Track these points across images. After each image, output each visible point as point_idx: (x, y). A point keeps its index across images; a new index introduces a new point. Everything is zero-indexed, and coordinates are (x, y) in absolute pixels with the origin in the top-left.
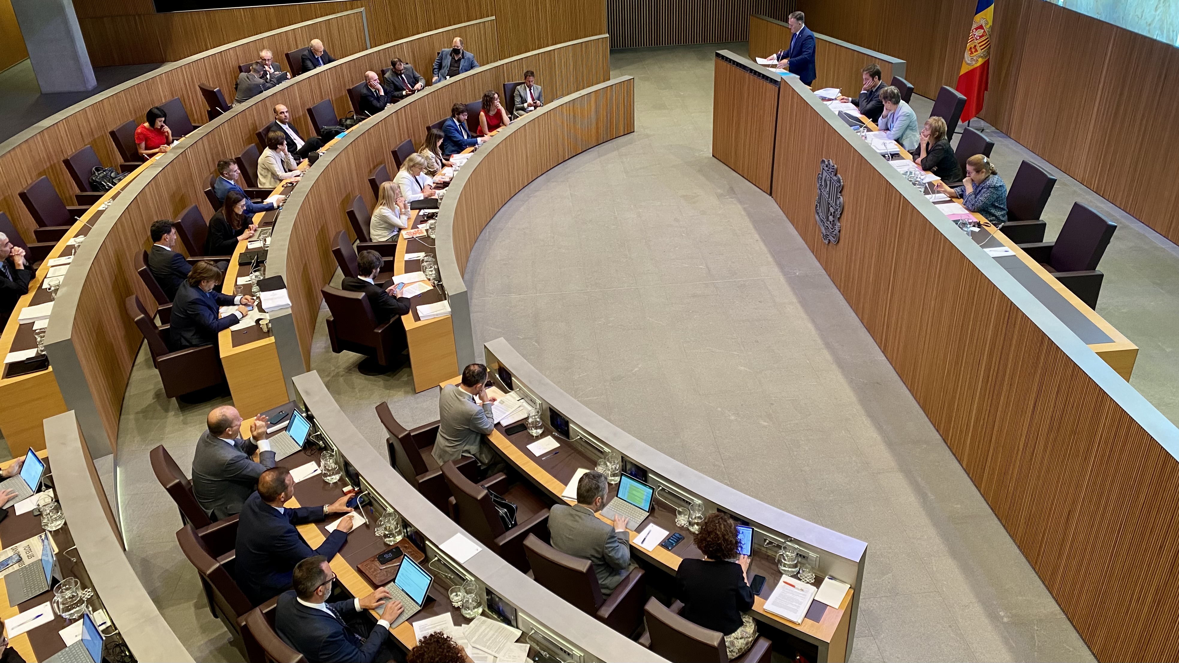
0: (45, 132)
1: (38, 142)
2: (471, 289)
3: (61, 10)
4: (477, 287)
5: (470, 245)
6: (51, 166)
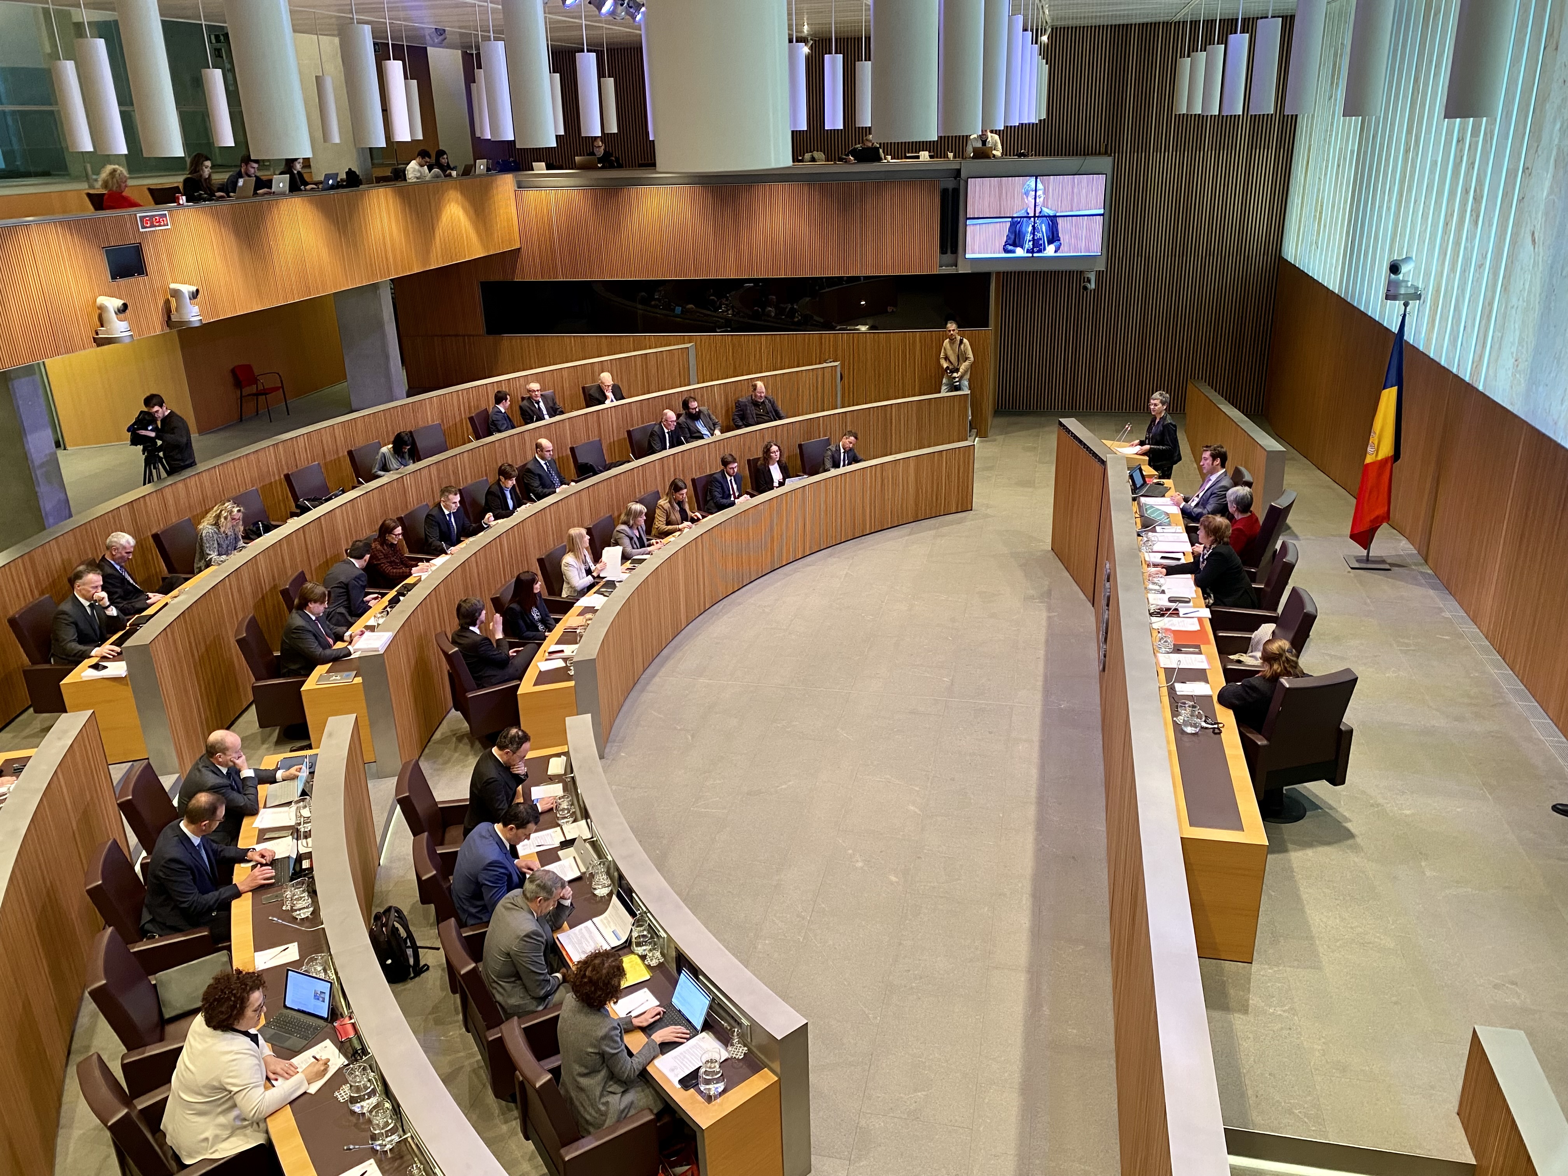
0: (280, 446)
1: (270, 454)
2: (662, 665)
3: (380, 325)
4: (670, 664)
5: (687, 617)
6: (280, 480)
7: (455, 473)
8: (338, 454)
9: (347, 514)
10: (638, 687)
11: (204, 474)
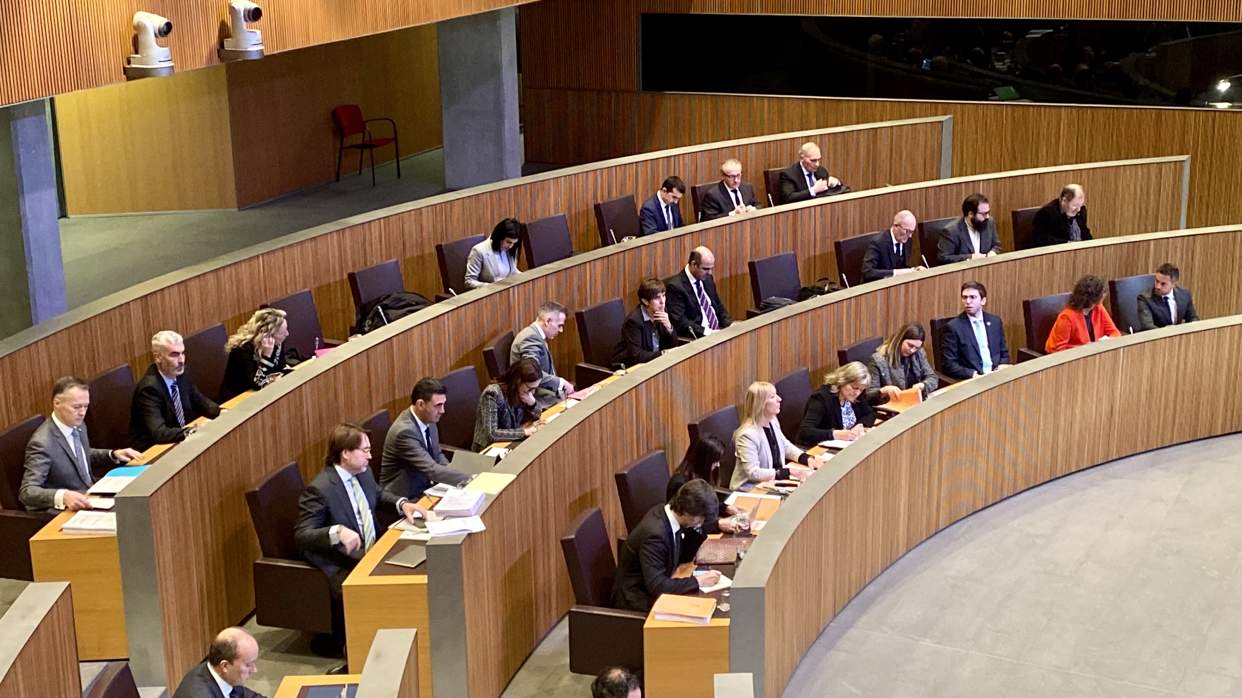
2: (864, 609)
3: (496, 70)
4: (875, 610)
5: (909, 539)
6: (342, 280)
7: (581, 288)
8: (423, 250)
9: (429, 336)
10: (823, 640)
11: (243, 265)
